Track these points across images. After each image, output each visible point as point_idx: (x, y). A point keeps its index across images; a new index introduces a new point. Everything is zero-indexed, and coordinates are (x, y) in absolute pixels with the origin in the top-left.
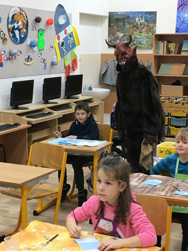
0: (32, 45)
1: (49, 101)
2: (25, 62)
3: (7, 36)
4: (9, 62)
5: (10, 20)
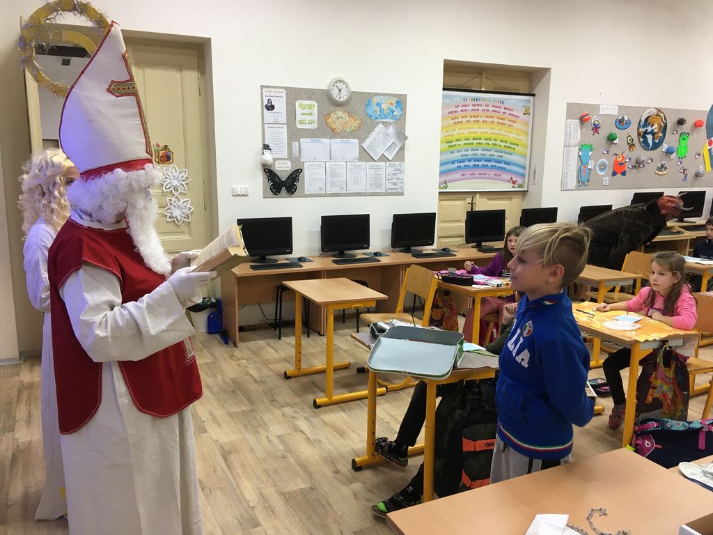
0: (669, 152)
1: (685, 219)
2: (657, 172)
3: (636, 141)
4: (634, 170)
5: (642, 124)
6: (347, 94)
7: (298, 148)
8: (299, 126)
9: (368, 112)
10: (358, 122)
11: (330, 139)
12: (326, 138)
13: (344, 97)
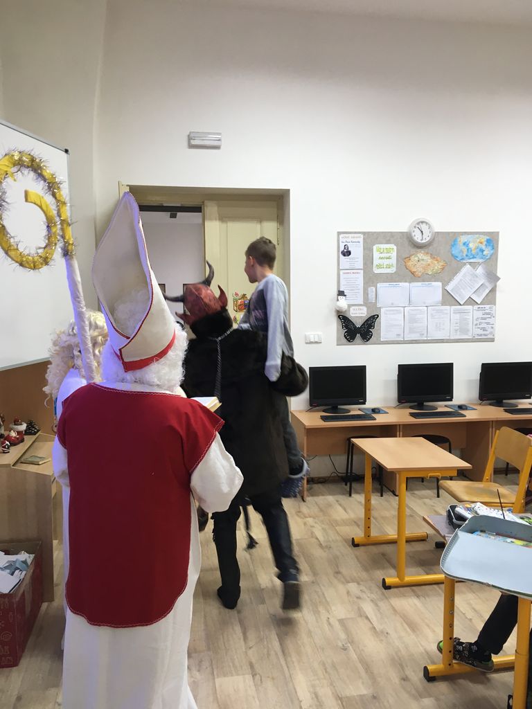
6: (430, 235)
7: (374, 294)
8: (377, 271)
9: (453, 252)
10: (441, 264)
11: (410, 282)
12: (406, 282)
13: (426, 239)
